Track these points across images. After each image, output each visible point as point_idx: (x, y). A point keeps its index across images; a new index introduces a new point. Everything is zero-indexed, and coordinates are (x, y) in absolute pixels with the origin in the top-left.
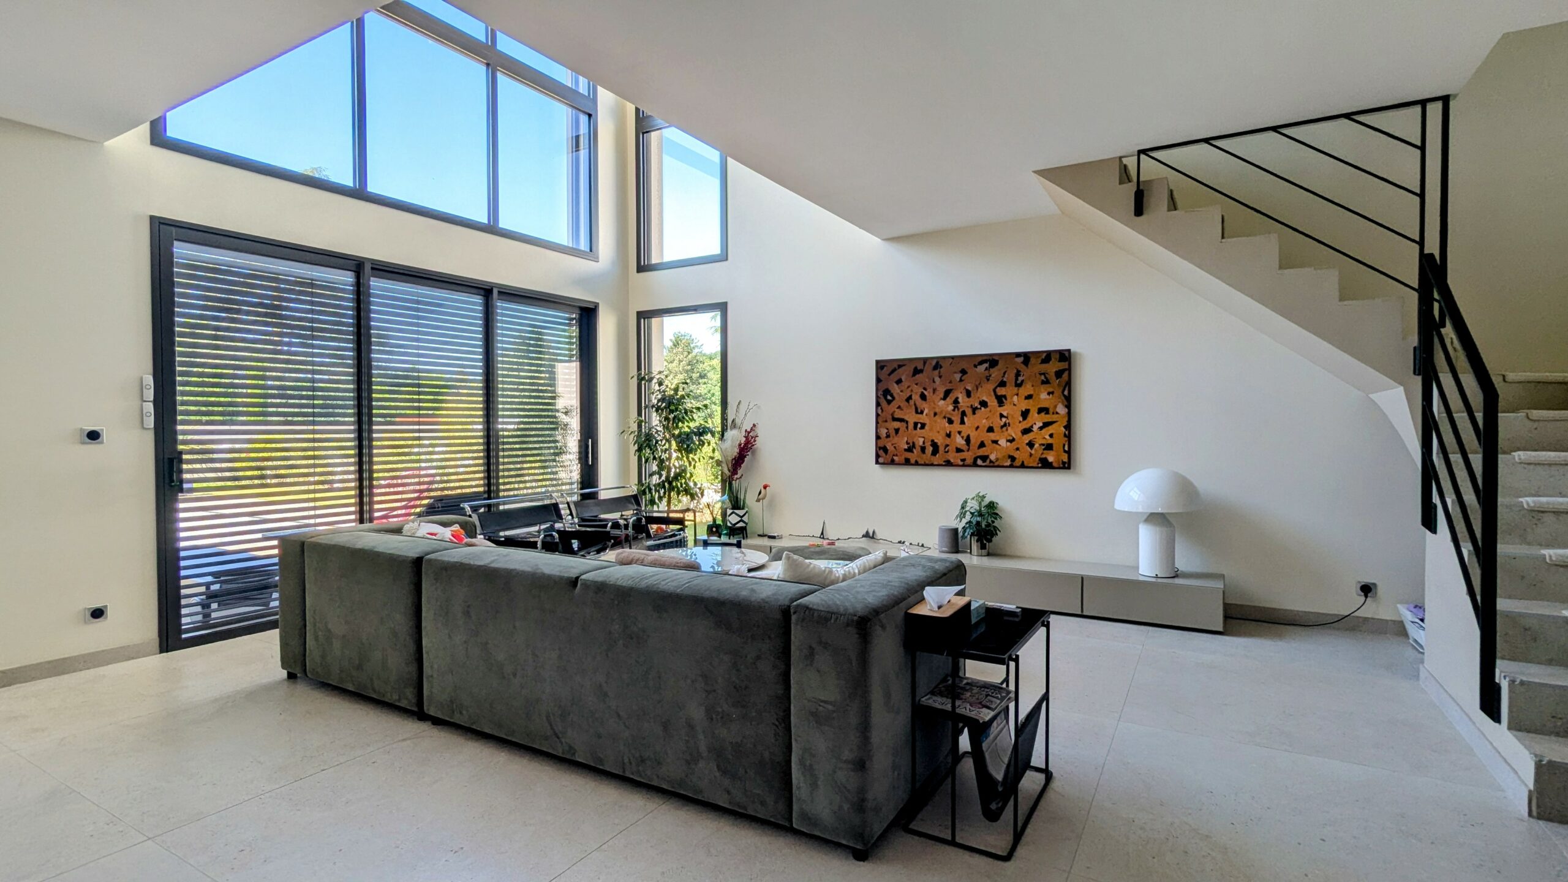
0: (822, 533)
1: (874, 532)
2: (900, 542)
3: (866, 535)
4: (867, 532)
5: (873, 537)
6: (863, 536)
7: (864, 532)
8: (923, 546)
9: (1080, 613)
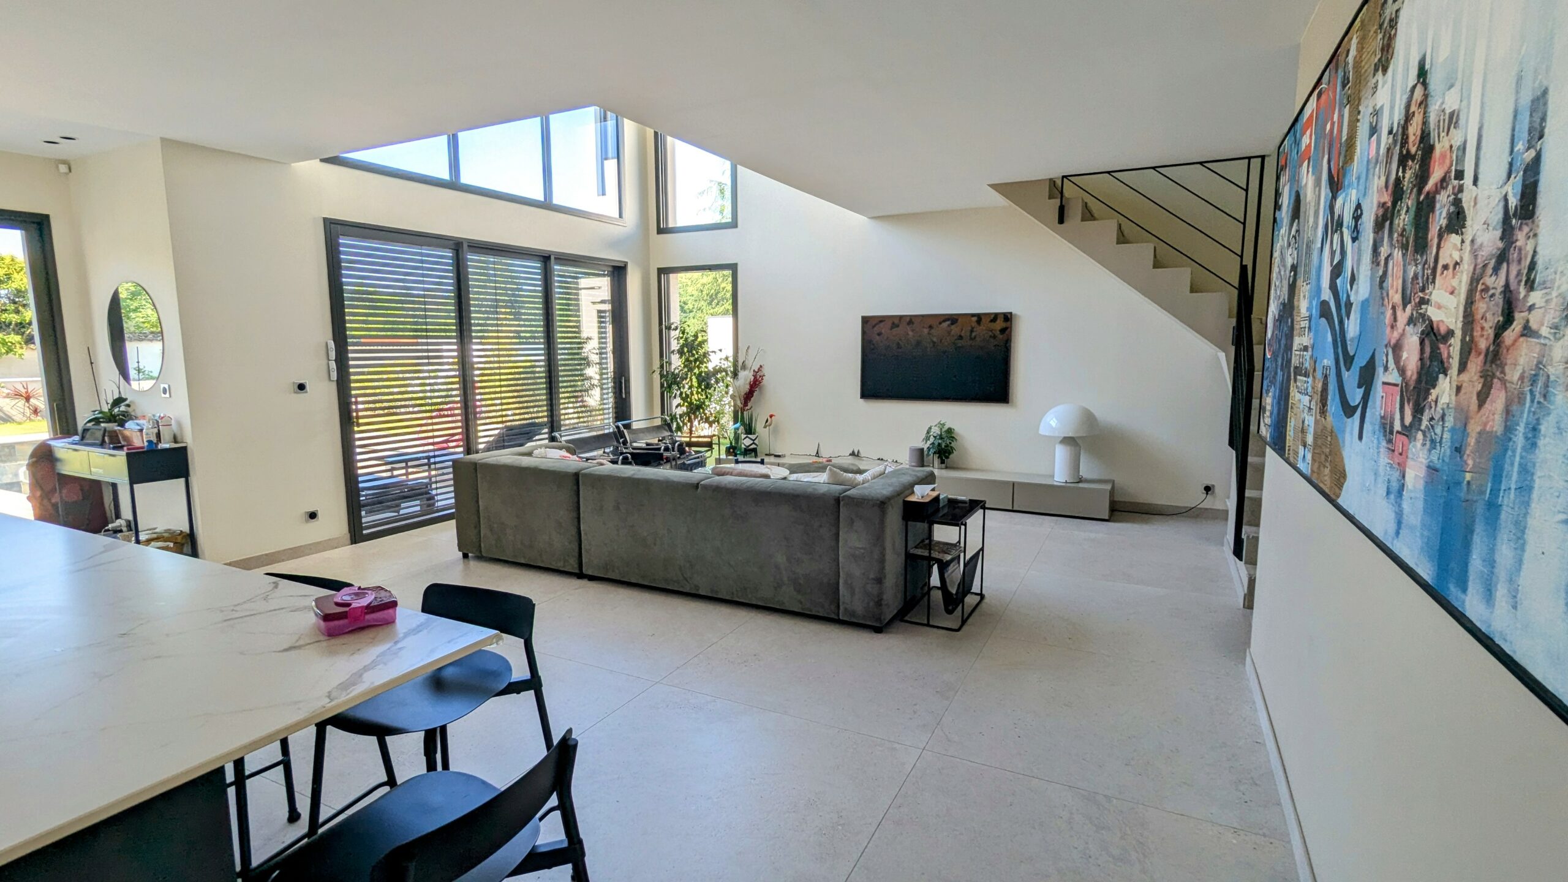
0: (817, 453)
1: (858, 452)
2: (879, 459)
3: (853, 454)
4: (853, 452)
5: (858, 456)
6: (850, 455)
7: (851, 452)
8: (896, 462)
9: (1011, 508)
